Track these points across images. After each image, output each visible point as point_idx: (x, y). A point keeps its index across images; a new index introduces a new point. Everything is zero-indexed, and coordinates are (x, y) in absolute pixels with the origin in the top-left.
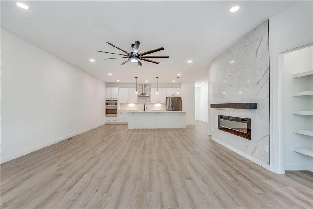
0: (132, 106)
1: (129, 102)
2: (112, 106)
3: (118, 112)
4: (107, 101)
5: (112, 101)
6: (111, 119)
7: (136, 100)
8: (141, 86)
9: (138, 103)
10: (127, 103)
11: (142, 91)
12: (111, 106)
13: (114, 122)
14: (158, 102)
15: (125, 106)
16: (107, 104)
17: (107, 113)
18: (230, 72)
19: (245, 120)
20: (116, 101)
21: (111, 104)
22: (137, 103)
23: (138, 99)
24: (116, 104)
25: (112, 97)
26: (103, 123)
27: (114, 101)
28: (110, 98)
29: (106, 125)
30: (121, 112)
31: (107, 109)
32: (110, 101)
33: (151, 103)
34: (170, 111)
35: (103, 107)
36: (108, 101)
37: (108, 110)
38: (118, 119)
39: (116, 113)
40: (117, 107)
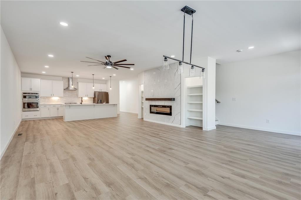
0: (55, 100)
1: (53, 95)
2: (32, 99)
3: (41, 107)
4: (24, 93)
5: (32, 93)
6: (31, 114)
7: (62, 93)
8: (67, 79)
10: (50, 96)
11: (67, 84)
12: (29, 99)
14: (87, 95)
16: (25, 97)
17: (24, 108)
18: (159, 80)
19: (169, 107)
20: (37, 94)
21: (31, 97)
22: (63, 96)
23: (64, 92)
25: (31, 89)
27: (34, 93)
28: (29, 90)
29: (23, 121)
30: (45, 106)
31: (24, 103)
32: (29, 93)
33: (79, 97)
34: (99, 103)
35: (20, 101)
36: (26, 93)
38: (41, 113)
39: (38, 107)
40: (38, 100)
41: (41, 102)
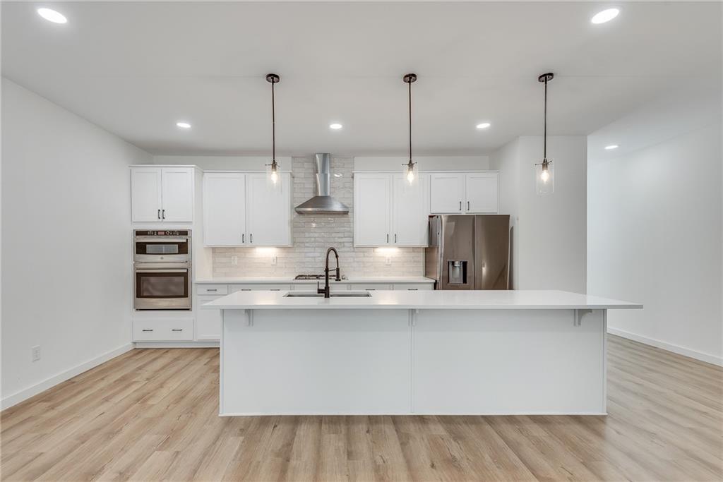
0: (268, 260)
1: (248, 241)
2: (167, 258)
3: (195, 291)
4: (138, 233)
7: (287, 230)
8: (308, 166)
9: (294, 243)
10: (238, 242)
11: (312, 186)
12: (158, 258)
13: (178, 338)
14: (392, 238)
15: (235, 261)
16: (141, 248)
17: (139, 294)
20: (185, 233)
21: (161, 248)
22: (289, 244)
23: (295, 227)
24: (183, 248)
25: (161, 214)
27: (172, 233)
28: (154, 218)
29: (139, 351)
30: (211, 288)
31: (140, 275)
32: (156, 233)
33: (357, 243)
35: (127, 264)
36: (144, 233)
39: (186, 295)
40: (189, 262)
41: (202, 269)
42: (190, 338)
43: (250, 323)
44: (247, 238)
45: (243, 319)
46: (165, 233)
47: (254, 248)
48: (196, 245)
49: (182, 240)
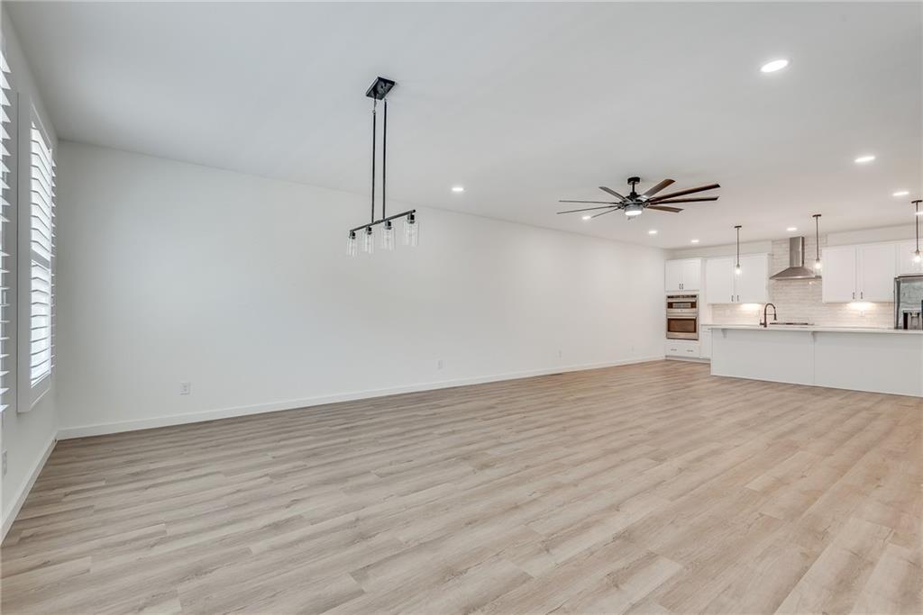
2: (684, 310)
3: (702, 331)
4: (669, 297)
6: (682, 347)
8: (786, 246)
10: (731, 302)
12: (679, 310)
13: (690, 354)
16: (670, 305)
17: (669, 330)
20: (695, 296)
21: (681, 305)
24: (694, 305)
25: (681, 286)
26: (661, 357)
27: (688, 296)
28: (677, 289)
29: (669, 361)
31: (669, 320)
32: (678, 297)
33: (826, 300)
35: (662, 315)
36: (672, 297)
37: (673, 322)
38: (701, 347)
39: (695, 331)
40: (697, 313)
41: (705, 317)
42: (697, 356)
43: (725, 337)
44: (735, 299)
45: (721, 334)
46: (683, 297)
47: (741, 304)
48: (701, 303)
49: (693, 300)
